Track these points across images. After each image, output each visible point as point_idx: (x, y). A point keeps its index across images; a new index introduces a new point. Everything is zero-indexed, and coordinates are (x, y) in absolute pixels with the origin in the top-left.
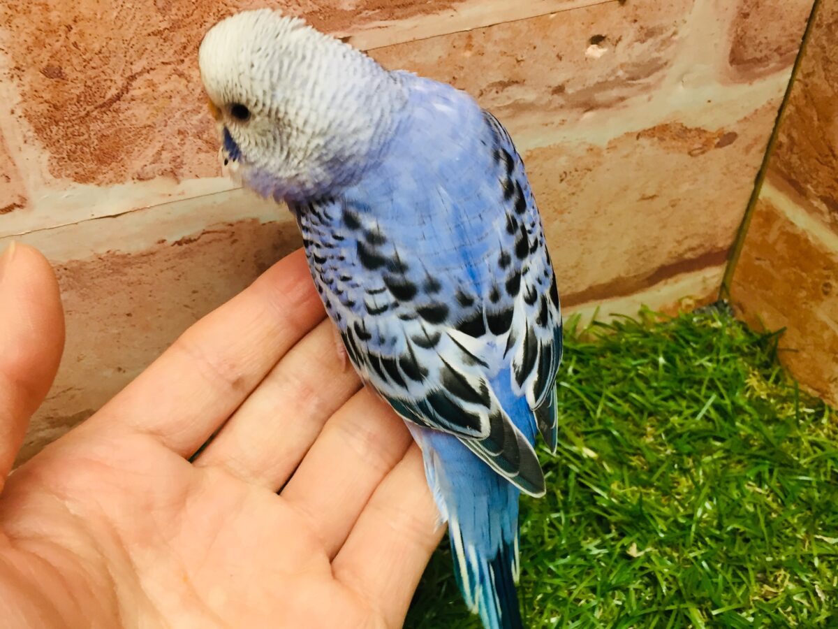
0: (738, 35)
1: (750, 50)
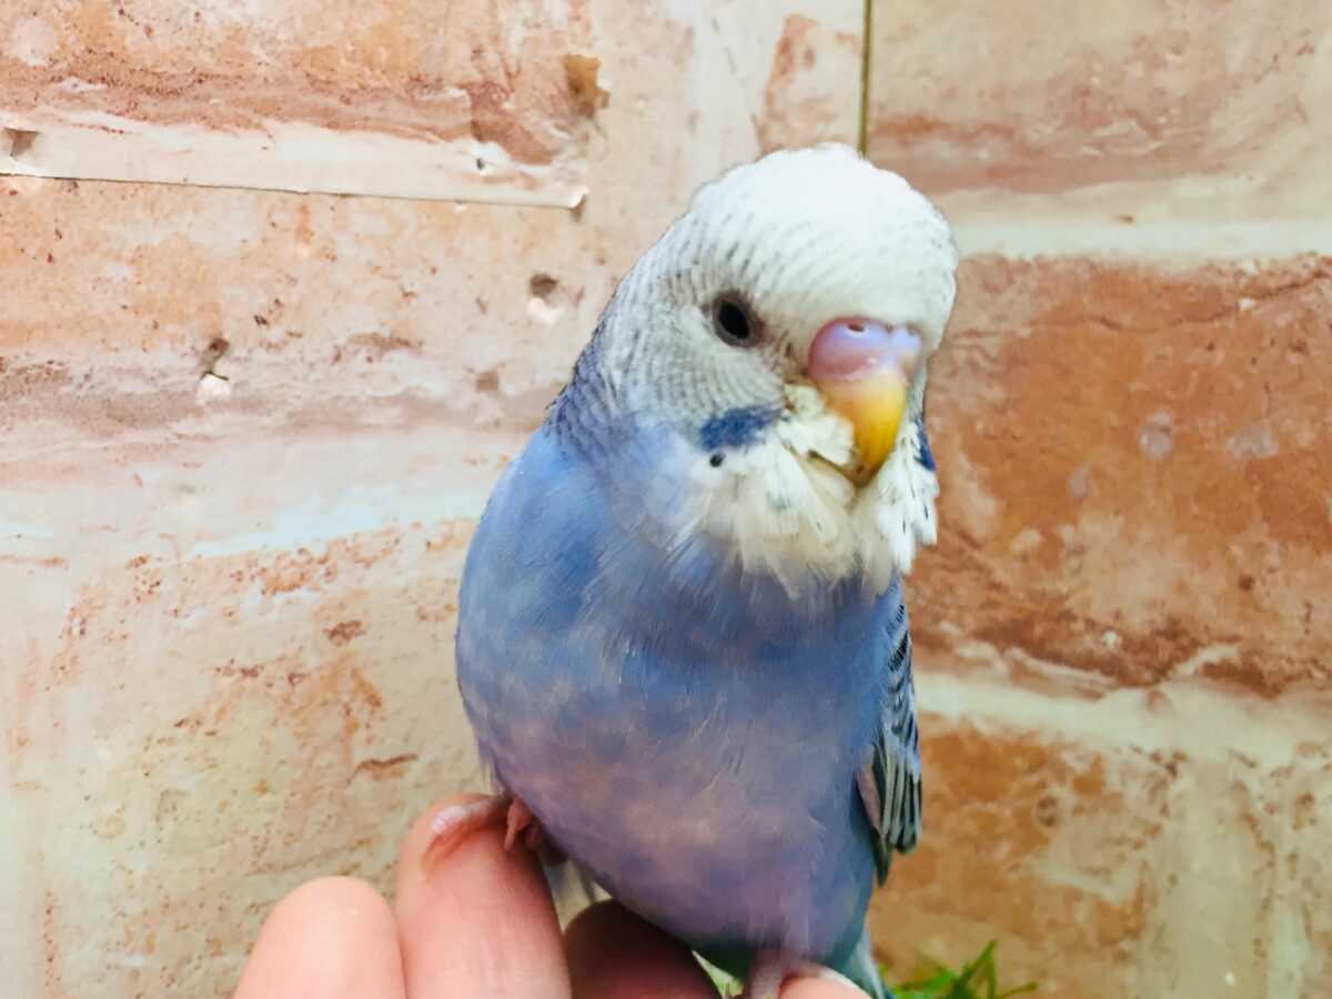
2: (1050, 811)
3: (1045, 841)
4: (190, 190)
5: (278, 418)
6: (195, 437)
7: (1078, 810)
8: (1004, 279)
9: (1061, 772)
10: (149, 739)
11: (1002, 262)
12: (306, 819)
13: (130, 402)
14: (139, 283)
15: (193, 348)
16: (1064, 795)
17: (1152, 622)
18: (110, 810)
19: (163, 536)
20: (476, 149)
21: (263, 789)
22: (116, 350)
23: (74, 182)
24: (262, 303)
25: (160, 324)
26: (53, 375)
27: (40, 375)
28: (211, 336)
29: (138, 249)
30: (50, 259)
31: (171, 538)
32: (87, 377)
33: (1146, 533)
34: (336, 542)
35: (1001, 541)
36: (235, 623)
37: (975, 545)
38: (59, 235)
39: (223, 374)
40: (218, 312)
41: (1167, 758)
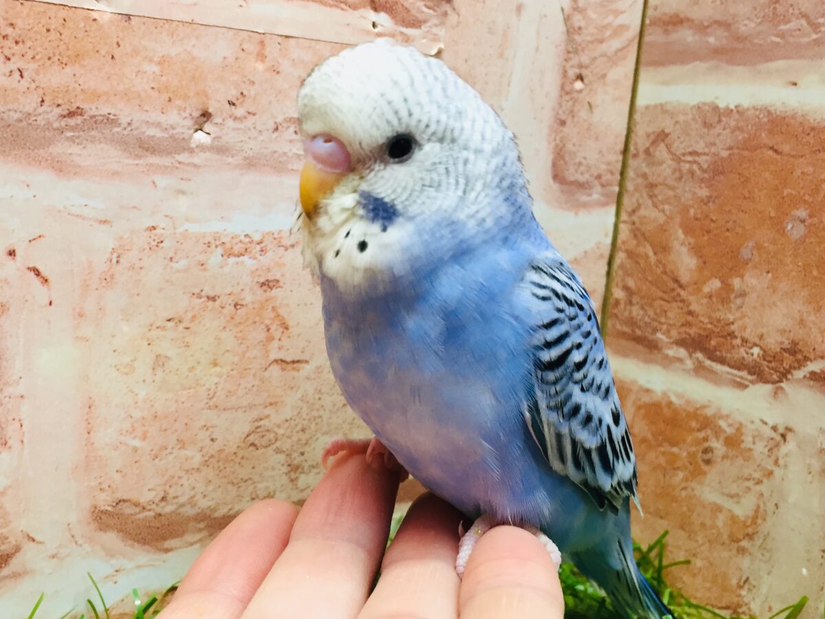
0: (557, 146)
1: (572, 169)
2: (709, 456)
3: (704, 474)
4: (195, 26)
5: (238, 159)
6: (189, 164)
7: (725, 457)
8: (716, 119)
9: (718, 432)
10: (151, 325)
11: (716, 108)
12: (240, 385)
13: (153, 141)
14: (162, 76)
15: (191, 115)
16: (718, 446)
17: (782, 343)
18: (127, 359)
19: (167, 216)
20: (372, 16)
21: (215, 365)
22: (147, 111)
23: (129, 17)
24: (233, 94)
25: (172, 98)
26: (111, 121)
27: (103, 120)
28: (202, 109)
29: (163, 56)
30: (113, 57)
31: (171, 218)
32: (129, 124)
33: (783, 286)
34: (268, 234)
35: (698, 284)
36: (205, 270)
37: (681, 286)
38: (118, 45)
39: (207, 132)
40: (206, 96)
41: (781, 430)
